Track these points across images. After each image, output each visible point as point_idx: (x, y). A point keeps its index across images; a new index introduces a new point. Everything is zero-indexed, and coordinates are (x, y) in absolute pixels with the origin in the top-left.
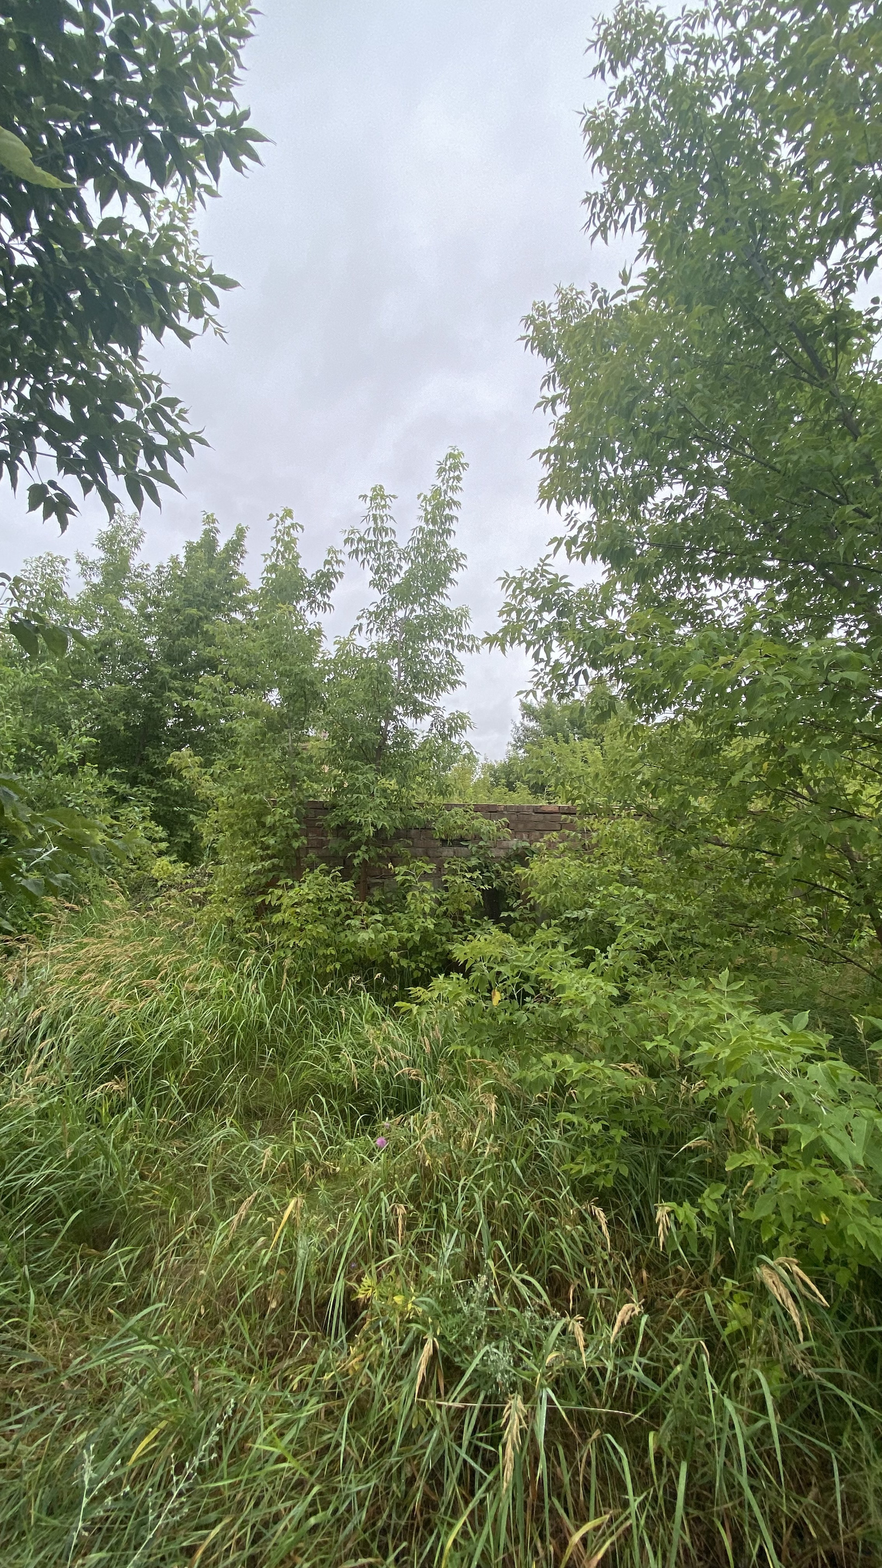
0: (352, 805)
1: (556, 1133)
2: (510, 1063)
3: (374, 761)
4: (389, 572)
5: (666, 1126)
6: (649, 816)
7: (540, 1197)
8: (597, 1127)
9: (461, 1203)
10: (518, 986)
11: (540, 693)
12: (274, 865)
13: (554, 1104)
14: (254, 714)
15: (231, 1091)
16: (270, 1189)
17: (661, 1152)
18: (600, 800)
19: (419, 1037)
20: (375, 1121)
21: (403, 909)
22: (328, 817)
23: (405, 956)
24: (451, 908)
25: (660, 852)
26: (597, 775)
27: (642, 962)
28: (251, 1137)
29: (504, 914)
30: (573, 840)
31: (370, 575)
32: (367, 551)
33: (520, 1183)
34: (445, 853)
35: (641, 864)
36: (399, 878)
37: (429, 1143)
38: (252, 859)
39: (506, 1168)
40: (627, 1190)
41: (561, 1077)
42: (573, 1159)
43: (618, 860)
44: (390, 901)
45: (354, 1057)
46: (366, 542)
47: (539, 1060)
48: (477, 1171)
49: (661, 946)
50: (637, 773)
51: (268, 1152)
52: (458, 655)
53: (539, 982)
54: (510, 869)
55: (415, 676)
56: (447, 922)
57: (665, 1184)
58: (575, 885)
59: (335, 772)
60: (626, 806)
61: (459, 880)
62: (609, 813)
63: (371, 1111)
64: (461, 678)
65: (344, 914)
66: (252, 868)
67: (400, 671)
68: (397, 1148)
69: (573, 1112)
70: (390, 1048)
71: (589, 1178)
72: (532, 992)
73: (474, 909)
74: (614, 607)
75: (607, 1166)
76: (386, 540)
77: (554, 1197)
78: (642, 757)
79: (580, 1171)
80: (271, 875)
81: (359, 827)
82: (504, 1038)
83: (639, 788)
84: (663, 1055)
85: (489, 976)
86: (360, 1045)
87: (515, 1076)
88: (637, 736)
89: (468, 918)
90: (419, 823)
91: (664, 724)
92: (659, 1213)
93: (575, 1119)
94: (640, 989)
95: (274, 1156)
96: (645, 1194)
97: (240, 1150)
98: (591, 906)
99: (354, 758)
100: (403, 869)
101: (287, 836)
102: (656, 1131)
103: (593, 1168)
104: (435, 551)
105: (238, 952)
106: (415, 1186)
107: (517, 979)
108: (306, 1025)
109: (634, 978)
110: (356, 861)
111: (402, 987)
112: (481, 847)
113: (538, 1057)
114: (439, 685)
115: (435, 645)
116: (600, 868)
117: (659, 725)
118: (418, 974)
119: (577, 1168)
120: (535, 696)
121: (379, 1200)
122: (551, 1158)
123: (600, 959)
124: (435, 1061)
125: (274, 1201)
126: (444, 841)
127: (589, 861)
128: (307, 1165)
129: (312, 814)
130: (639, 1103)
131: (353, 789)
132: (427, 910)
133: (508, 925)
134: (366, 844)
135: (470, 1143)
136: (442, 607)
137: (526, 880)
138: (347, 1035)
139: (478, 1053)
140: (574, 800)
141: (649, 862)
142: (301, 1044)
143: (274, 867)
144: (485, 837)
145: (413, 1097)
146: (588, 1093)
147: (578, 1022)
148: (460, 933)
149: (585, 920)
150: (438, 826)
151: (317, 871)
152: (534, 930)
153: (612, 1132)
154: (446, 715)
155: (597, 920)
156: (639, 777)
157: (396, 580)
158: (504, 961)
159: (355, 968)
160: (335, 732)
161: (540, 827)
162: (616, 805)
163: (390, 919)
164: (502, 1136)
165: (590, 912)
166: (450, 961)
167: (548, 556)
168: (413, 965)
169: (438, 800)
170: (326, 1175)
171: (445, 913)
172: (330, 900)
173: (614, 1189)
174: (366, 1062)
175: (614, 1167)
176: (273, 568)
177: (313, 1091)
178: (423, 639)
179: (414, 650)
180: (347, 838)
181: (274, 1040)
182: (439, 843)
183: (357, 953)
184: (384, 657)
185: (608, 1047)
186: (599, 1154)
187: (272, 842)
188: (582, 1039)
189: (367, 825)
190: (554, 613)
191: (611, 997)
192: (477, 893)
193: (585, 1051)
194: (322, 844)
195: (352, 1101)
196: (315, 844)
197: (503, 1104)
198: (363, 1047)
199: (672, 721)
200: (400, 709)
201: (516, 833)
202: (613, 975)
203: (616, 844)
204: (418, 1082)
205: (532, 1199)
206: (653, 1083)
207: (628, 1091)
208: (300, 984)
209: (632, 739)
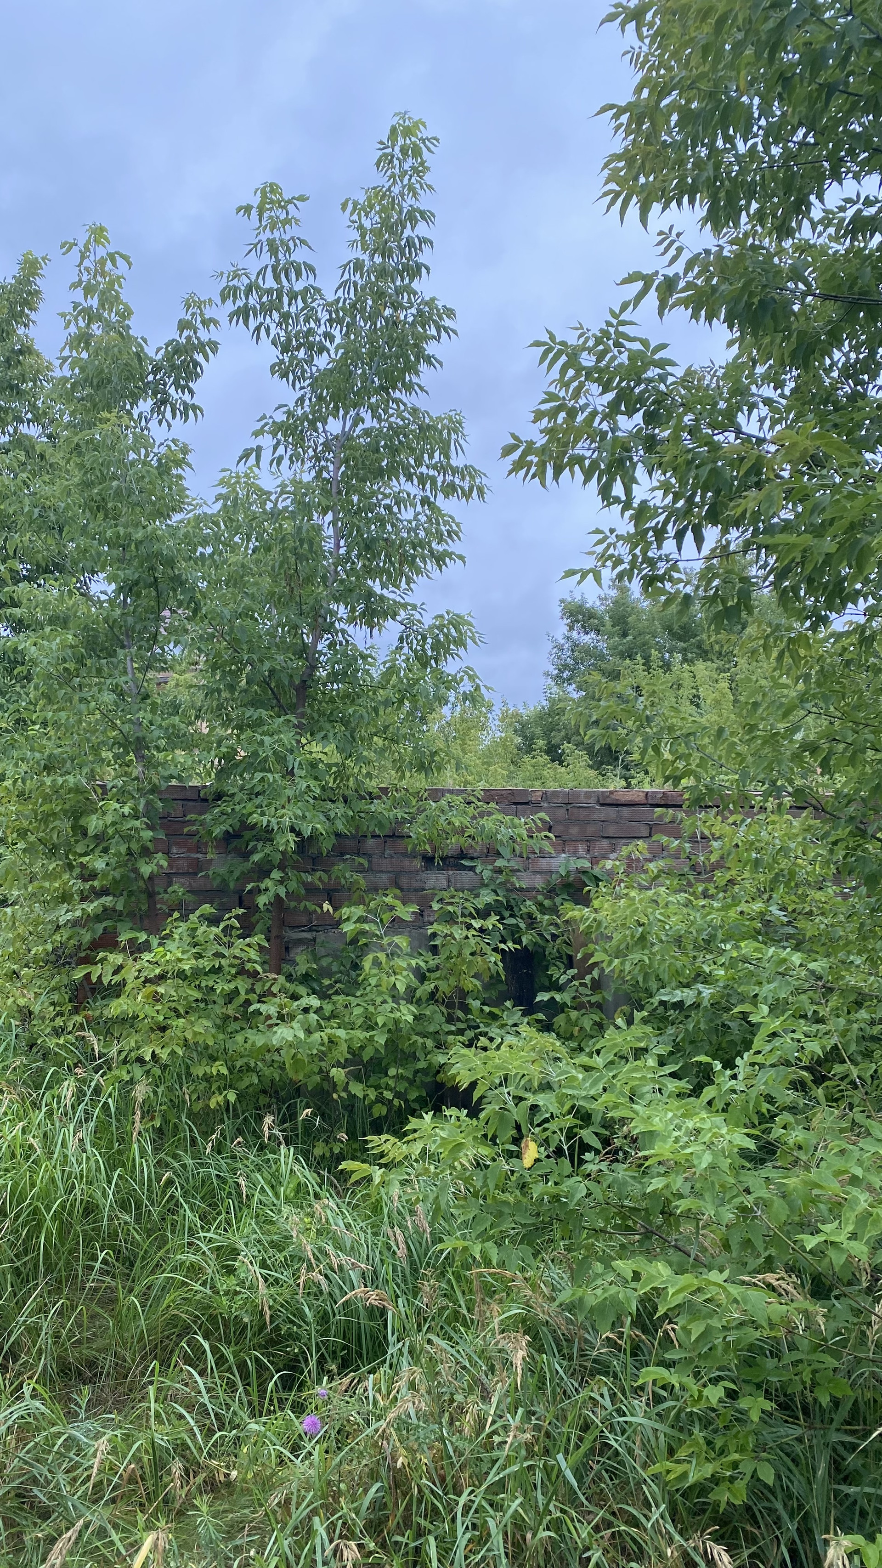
0: (254, 794)
1: (639, 1404)
2: (556, 1273)
3: (292, 708)
4: (310, 347)
5: (844, 1391)
6: (819, 809)
7: (610, 1525)
8: (715, 1394)
9: (462, 1539)
10: (570, 1134)
11: (608, 574)
12: (105, 909)
13: (636, 1349)
14: (60, 621)
15: (33, 1331)
16: (106, 1513)
17: (835, 1437)
18: (726, 779)
19: (386, 1228)
20: (302, 1384)
21: (353, 986)
22: (208, 817)
23: (358, 1078)
24: (444, 986)
25: (838, 879)
26: (721, 731)
27: (798, 1085)
28: (72, 1416)
29: (543, 997)
30: (677, 856)
31: (273, 354)
32: (266, 310)
33: (571, 1498)
34: (431, 883)
35: (803, 897)
36: (348, 928)
37: (403, 1425)
38: (65, 898)
39: (548, 1471)
40: (771, 1511)
41: (648, 1303)
42: (671, 1452)
43: (760, 893)
44: (326, 972)
45: (263, 1265)
46: (262, 292)
47: (608, 1266)
48: (492, 1478)
49: (834, 1055)
50: (795, 729)
51: (103, 1445)
52: (447, 505)
53: (608, 1124)
54: (554, 910)
55: (368, 547)
56: (435, 1013)
57: (841, 1499)
58: (678, 941)
59: (220, 732)
60: (775, 791)
61: (459, 933)
62: (744, 804)
63: (294, 1365)
64: (454, 547)
65: (243, 996)
66: (63, 914)
67: (338, 537)
68: (344, 1434)
69: (669, 1365)
70: (330, 1249)
71: (701, 1489)
72: (596, 1143)
73: (487, 987)
74: (752, 407)
75: (735, 1465)
76: (299, 286)
77: (636, 1523)
78: (803, 698)
79: (684, 1476)
80: (100, 928)
81: (267, 835)
82: (542, 1228)
83: (797, 757)
84: (837, 1259)
85: (518, 1113)
86: (273, 1245)
87: (565, 1296)
88: (796, 657)
89: (475, 1004)
90: (380, 825)
91: (848, 634)
92: (831, 1552)
93: (674, 1378)
94: (797, 1135)
95: (114, 1451)
96: (807, 1516)
97: (50, 1442)
98: (707, 979)
99: (255, 703)
100: (358, 911)
101: (130, 853)
102: (825, 1400)
103: (708, 1470)
104: (397, 306)
105: (41, 1072)
106: (377, 1505)
107: (569, 1121)
108: (173, 1208)
109: (787, 1117)
110: (262, 900)
111: (352, 1135)
112: (499, 871)
113: (607, 1261)
114: (412, 563)
115: (401, 485)
116: (725, 908)
117: (838, 636)
118: (380, 1110)
119: (680, 1469)
120: (598, 579)
121: (310, 1532)
122: (630, 1451)
123: (724, 1079)
124: (415, 1270)
125: (115, 1537)
126: (428, 860)
127: (705, 895)
128: (177, 1467)
129: (177, 809)
130: (792, 1347)
131: (255, 763)
132: (401, 987)
133: (550, 1017)
134: (282, 867)
135: (481, 1424)
136: (415, 411)
137: (588, 932)
138: (249, 1225)
139: (494, 1255)
140: (677, 780)
141: (819, 895)
142: (163, 1242)
143: (106, 913)
144: (506, 852)
145: (374, 1338)
146: (697, 1330)
147: (681, 1196)
148: (461, 1032)
149: (696, 1006)
150: (417, 831)
151: (193, 917)
152: (600, 1027)
153: (743, 1403)
154: (428, 621)
155: (719, 1006)
156: (798, 736)
157: (322, 362)
158: (546, 1087)
159: (263, 1100)
160: (218, 655)
161: (611, 831)
162: (756, 791)
163: (328, 1008)
164: (539, 1409)
165: (707, 992)
166: (440, 1086)
167: (624, 307)
168: (372, 1095)
169: (418, 782)
170: (212, 1486)
171: (432, 995)
172: (216, 971)
173: (748, 1508)
174: (285, 1276)
175: (747, 1468)
176: (83, 339)
177: (187, 1329)
178: (380, 473)
179: (362, 495)
180: (246, 855)
181: (113, 1235)
182: (418, 863)
183: (267, 1071)
184: (304, 508)
185: (735, 1242)
186: (719, 1443)
187: (100, 864)
188: (687, 1228)
189: (281, 830)
190: (638, 417)
191: (744, 1153)
192: (494, 958)
193: (694, 1251)
194: (197, 867)
195: (261, 1347)
196: (184, 865)
197: (541, 1350)
198: (278, 1246)
199: (861, 629)
200: (342, 611)
201: (563, 843)
202: (745, 1109)
203: (757, 863)
204: (383, 1312)
205: (597, 1529)
206: (819, 1310)
207: (772, 1326)
208: (160, 1131)
209: (787, 660)
